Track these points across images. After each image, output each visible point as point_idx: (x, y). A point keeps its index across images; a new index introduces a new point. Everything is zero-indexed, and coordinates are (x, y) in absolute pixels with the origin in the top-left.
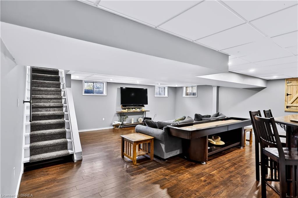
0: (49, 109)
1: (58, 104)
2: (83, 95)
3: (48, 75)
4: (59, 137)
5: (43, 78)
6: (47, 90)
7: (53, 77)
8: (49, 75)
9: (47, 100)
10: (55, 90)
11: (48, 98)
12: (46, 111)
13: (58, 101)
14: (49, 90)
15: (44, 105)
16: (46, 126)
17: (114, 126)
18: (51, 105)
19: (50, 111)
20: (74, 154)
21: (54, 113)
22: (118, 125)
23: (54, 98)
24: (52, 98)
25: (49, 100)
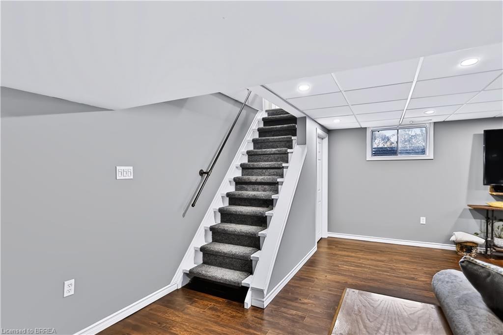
0: (256, 187)
1: (268, 177)
2: (367, 160)
3: (278, 126)
4: (249, 244)
5: (273, 133)
6: (266, 153)
7: (285, 127)
8: (280, 126)
9: (261, 170)
10: (277, 152)
11: (260, 167)
12: (254, 190)
13: (276, 172)
14: (268, 153)
15: (248, 180)
16: (238, 218)
17: (456, 243)
18: (259, 180)
19: (258, 190)
20: (249, 289)
21: (254, 195)
22: (471, 245)
23: (269, 166)
24: (267, 166)
25: (264, 171)
